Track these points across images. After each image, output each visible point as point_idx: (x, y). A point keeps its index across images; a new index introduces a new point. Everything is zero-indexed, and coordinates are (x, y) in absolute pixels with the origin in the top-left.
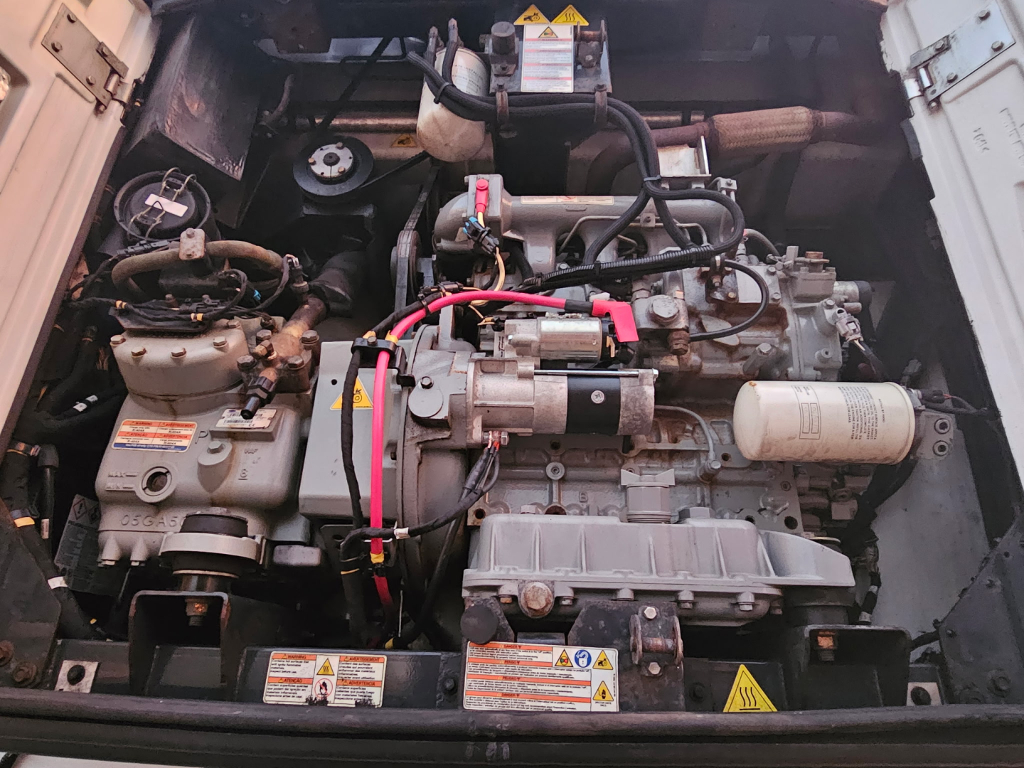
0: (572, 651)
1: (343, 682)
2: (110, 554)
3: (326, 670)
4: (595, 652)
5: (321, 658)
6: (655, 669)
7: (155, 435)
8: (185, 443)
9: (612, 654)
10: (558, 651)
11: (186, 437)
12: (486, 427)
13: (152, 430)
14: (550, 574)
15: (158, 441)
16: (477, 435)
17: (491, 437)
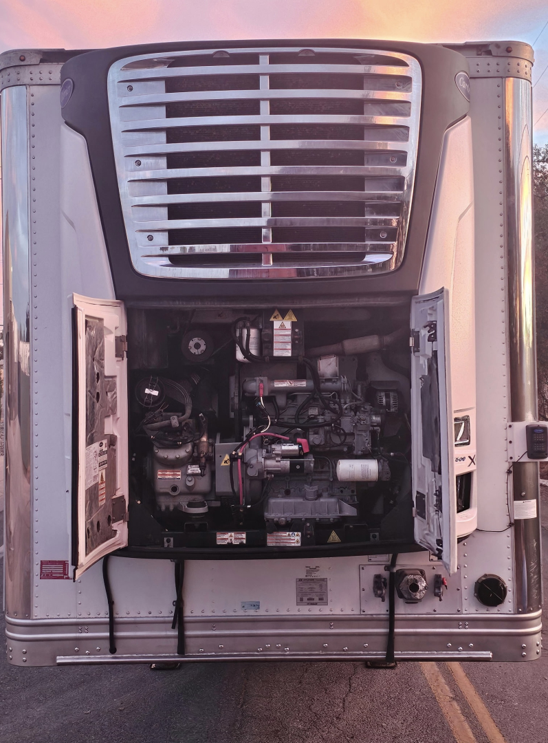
0: (291, 533)
1: (236, 539)
2: (163, 508)
3: (231, 536)
4: (296, 533)
5: (229, 534)
6: (309, 536)
7: (169, 475)
8: (179, 477)
9: (300, 534)
10: (288, 533)
11: (179, 475)
12: (267, 474)
13: (168, 473)
14: (286, 515)
15: (171, 477)
16: (265, 476)
17: (268, 476)
